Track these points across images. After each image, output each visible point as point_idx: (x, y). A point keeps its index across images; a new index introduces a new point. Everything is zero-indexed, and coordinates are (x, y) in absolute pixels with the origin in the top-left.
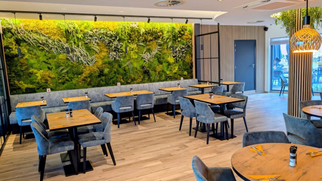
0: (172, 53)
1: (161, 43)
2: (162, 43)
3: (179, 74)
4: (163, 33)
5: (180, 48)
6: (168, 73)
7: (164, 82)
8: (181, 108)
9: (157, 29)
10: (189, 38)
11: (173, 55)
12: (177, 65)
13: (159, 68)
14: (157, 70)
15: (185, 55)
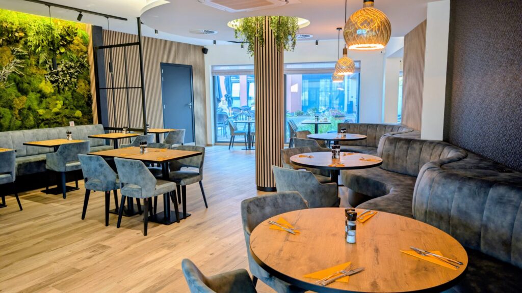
0: (47, 75)
1: (21, 52)
2: (26, 53)
3: (65, 116)
4: (26, 35)
5: (65, 66)
6: (42, 114)
7: (35, 131)
8: (85, 176)
9: (13, 24)
10: (81, 51)
11: (52, 79)
12: (60, 97)
13: (21, 102)
14: (15, 106)
15: (76, 80)
